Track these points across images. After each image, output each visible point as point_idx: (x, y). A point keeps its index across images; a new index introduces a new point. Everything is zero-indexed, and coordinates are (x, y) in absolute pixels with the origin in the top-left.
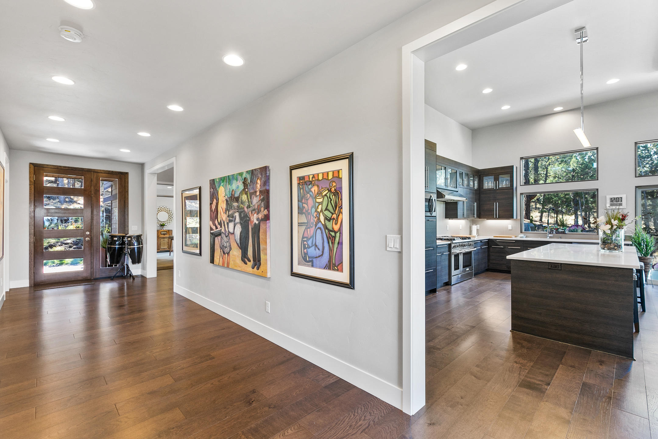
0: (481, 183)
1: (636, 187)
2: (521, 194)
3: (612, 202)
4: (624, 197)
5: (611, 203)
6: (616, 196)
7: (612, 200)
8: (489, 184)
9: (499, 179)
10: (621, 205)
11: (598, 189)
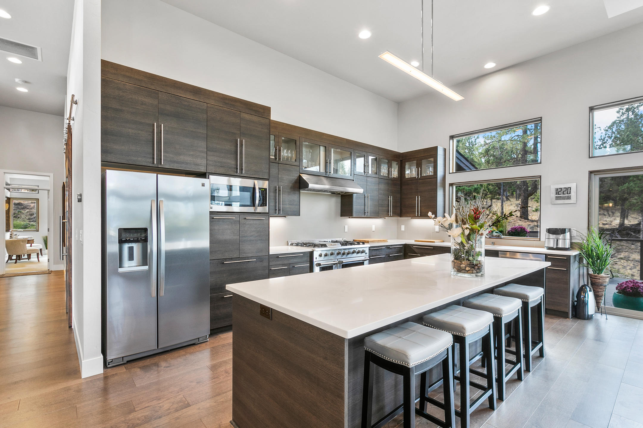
0: (402, 171)
1: (591, 172)
2: (451, 185)
3: (558, 194)
4: (573, 186)
5: (557, 196)
6: (562, 186)
7: (558, 191)
8: (410, 172)
9: (421, 166)
10: (569, 198)
11: (540, 176)
